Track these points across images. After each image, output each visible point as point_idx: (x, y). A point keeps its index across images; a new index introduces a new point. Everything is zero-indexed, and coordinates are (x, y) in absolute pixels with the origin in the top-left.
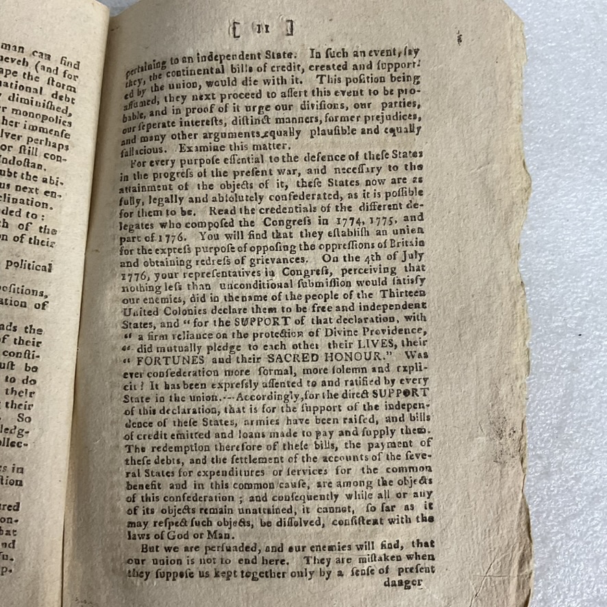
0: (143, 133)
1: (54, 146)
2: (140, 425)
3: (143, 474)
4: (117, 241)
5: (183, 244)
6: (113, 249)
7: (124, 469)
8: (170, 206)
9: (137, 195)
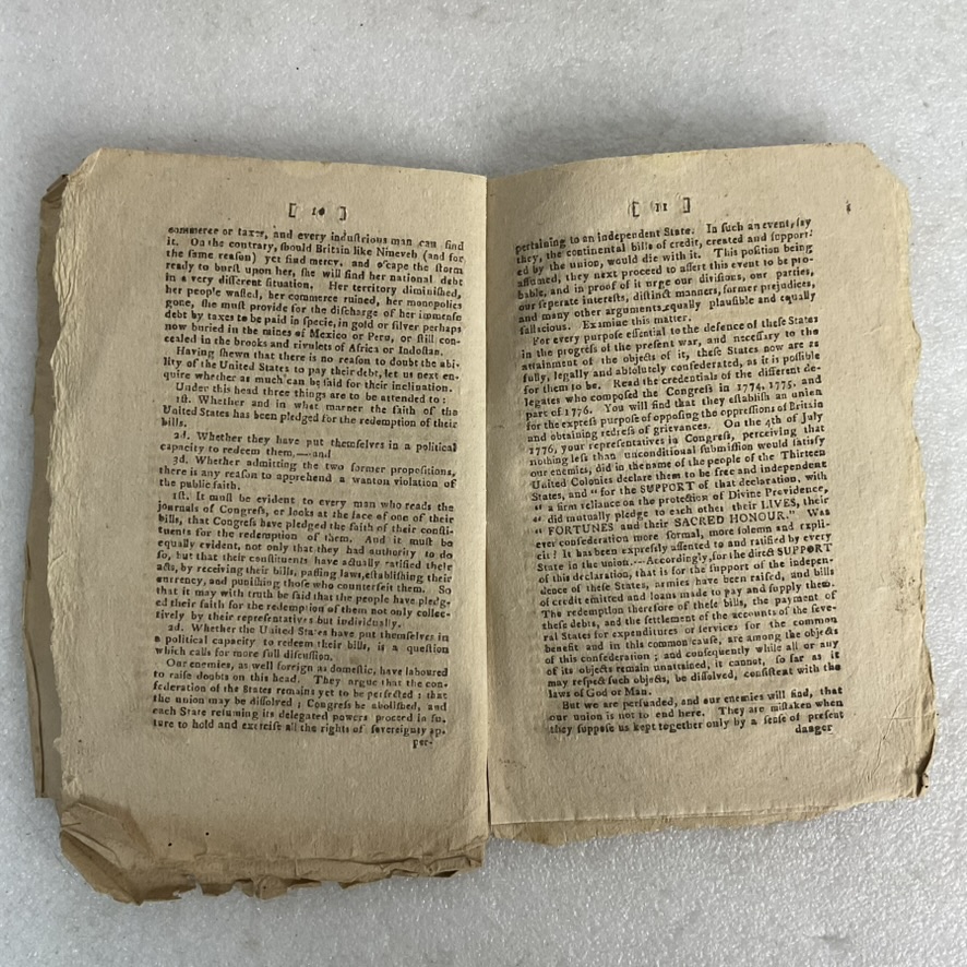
0: (545, 311)
1: (448, 330)
2: (555, 591)
3: (560, 637)
4: (524, 417)
5: (589, 416)
6: (520, 424)
7: (542, 633)
8: (576, 381)
9: (542, 372)
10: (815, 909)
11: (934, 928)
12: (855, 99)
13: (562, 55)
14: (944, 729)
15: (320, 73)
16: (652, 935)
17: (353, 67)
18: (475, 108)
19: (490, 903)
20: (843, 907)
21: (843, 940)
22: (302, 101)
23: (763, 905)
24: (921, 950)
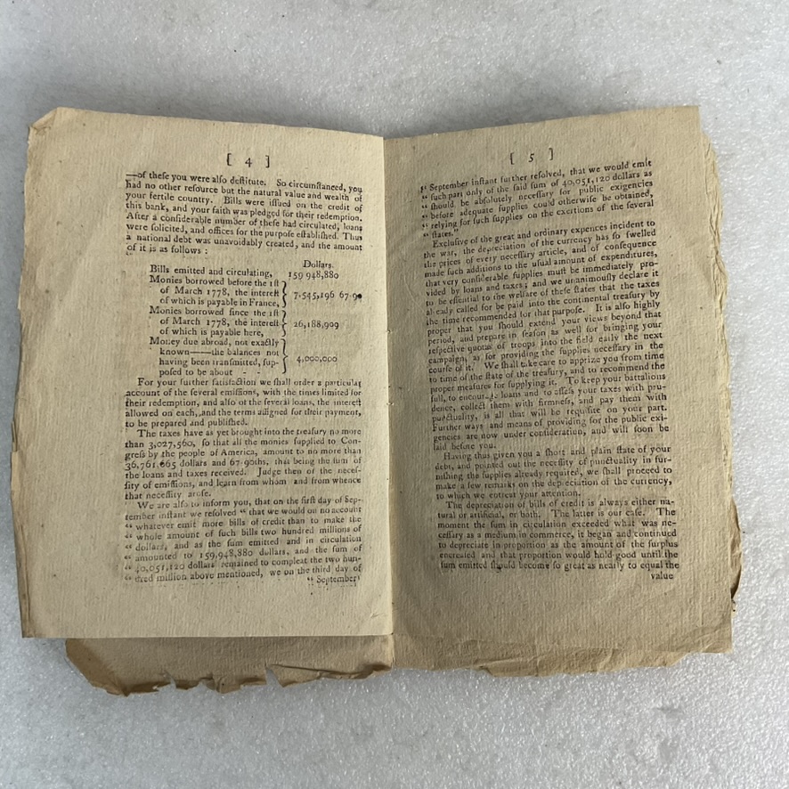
10: (654, 686)
11: (748, 698)
12: (664, 59)
13: (437, 34)
14: (750, 544)
15: (252, 54)
16: (527, 709)
17: (278, 48)
18: (372, 77)
19: (401, 687)
20: (676, 684)
21: (676, 710)
22: (240, 76)
23: (612, 684)
24: (738, 716)
